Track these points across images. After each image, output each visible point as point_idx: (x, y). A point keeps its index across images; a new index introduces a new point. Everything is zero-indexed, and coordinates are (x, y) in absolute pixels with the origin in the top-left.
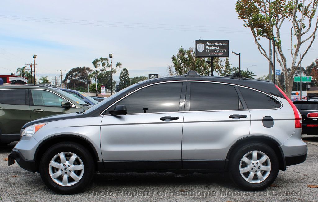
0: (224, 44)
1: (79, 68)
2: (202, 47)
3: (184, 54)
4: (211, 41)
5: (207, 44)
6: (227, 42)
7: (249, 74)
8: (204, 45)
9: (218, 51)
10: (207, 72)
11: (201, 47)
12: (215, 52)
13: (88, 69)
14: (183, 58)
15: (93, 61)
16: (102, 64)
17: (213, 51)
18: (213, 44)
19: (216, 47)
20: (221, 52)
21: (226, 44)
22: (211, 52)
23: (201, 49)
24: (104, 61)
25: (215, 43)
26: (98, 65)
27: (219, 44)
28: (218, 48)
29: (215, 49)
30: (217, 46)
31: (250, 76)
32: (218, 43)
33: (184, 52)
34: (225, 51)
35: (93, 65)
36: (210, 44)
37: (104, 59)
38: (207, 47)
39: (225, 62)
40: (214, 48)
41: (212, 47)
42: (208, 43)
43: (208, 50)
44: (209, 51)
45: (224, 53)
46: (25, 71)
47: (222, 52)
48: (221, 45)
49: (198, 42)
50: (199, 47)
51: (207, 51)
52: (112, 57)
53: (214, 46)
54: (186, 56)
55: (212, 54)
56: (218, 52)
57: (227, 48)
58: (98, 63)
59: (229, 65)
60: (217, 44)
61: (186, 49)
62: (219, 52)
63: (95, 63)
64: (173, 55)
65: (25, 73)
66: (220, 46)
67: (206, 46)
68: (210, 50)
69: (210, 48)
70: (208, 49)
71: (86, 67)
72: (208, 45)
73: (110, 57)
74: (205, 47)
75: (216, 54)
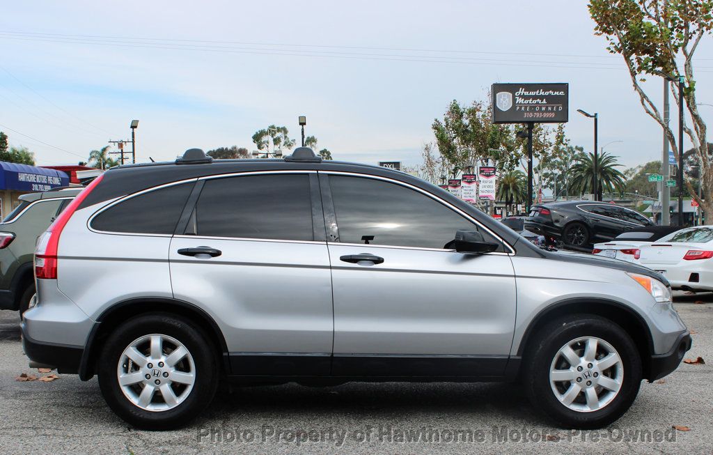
0: (557, 93)
1: (223, 149)
2: (507, 100)
4: (529, 87)
6: (564, 87)
7: (607, 162)
8: (511, 95)
9: (544, 109)
10: (514, 156)
11: (504, 99)
12: (537, 112)
13: (243, 152)
14: (460, 126)
15: (255, 133)
16: (275, 140)
17: (533, 108)
18: (532, 93)
19: (538, 100)
20: (549, 112)
21: (562, 93)
22: (527, 112)
23: (505, 104)
24: (278, 135)
25: (538, 92)
26: (264, 142)
27: (547, 93)
28: (544, 102)
29: (537, 103)
30: (541, 98)
31: (608, 167)
32: (544, 91)
33: (461, 113)
34: (561, 108)
35: (254, 142)
36: (526, 93)
37: (279, 130)
38: (519, 100)
39: (555, 134)
40: (535, 102)
42: (522, 91)
43: (521, 107)
44: (523, 109)
45: (557, 112)
46: (107, 156)
47: (552, 111)
48: (550, 95)
49: (498, 88)
50: (501, 100)
51: (518, 108)
52: (305, 124)
53: (535, 97)
54: (466, 121)
55: (531, 115)
56: (543, 112)
57: (564, 101)
58: (264, 139)
59: (564, 142)
60: (542, 93)
61: (465, 104)
62: (547, 111)
63: (257, 138)
65: (106, 163)
66: (549, 98)
67: (518, 98)
68: (526, 108)
69: (526, 102)
70: (521, 103)
71: (239, 147)
72: (520, 96)
73: (300, 124)
74: (514, 100)
75: (538, 115)
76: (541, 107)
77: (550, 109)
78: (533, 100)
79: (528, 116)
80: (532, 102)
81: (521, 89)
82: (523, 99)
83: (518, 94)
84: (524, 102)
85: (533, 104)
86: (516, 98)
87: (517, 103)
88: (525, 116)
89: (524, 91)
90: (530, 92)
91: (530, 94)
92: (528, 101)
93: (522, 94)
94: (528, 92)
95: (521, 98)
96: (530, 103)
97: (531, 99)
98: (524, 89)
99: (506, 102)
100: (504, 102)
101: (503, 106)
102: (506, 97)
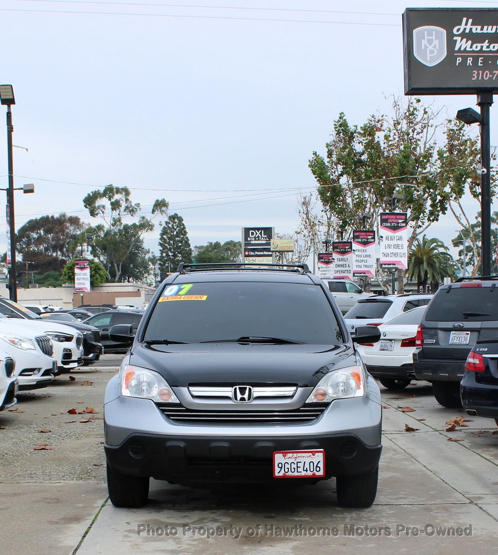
2: (436, 42)
3: (351, 138)
4: (481, 16)
5: (462, 27)
8: (444, 32)
11: (430, 42)
17: (490, 61)
22: (478, 69)
23: (432, 52)
33: (352, 133)
36: (477, 29)
38: (462, 44)
40: (494, 47)
41: (486, 44)
42: (466, 25)
43: (465, 59)
44: (470, 61)
49: (415, 18)
50: (424, 42)
51: (459, 60)
54: (358, 147)
55: (487, 76)
64: (315, 154)
67: (459, 39)
68: (475, 59)
69: (477, 47)
70: (465, 51)
72: (463, 35)
74: (451, 43)
78: (490, 43)
79: (485, 77)
80: (488, 47)
81: (465, 19)
82: (470, 42)
83: (458, 30)
84: (471, 47)
85: (491, 52)
86: (455, 38)
87: (456, 49)
88: (474, 77)
89: (472, 24)
90: (486, 27)
91: (485, 31)
92: (479, 45)
93: (467, 31)
94: (479, 27)
95: (465, 40)
96: (484, 49)
97: (487, 41)
98: (470, 21)
99: (435, 47)
100: (430, 48)
101: (428, 55)
102: (434, 38)
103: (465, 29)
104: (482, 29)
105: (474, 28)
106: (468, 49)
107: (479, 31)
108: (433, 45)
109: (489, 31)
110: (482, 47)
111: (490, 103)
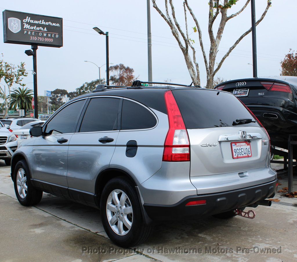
0: (54, 24)
2: (17, 24)
4: (34, 17)
5: (27, 20)
6: (59, 20)
8: (20, 21)
9: (45, 35)
11: (15, 24)
12: (40, 37)
17: (37, 33)
18: (36, 22)
19: (41, 28)
20: (49, 38)
21: (58, 25)
22: (33, 36)
23: (15, 28)
25: (40, 21)
27: (47, 23)
28: (45, 29)
29: (40, 30)
30: (43, 26)
32: (45, 21)
34: (57, 36)
36: (32, 21)
38: (26, 26)
40: (38, 29)
41: (35, 27)
42: (28, 19)
43: (28, 32)
44: (29, 33)
45: (55, 38)
47: (51, 37)
48: (49, 25)
50: (12, 24)
51: (25, 32)
53: (38, 25)
55: (36, 39)
56: (45, 37)
57: (60, 30)
60: (43, 23)
62: (47, 37)
66: (48, 27)
67: (25, 24)
68: (31, 32)
69: (32, 28)
72: (27, 23)
74: (22, 25)
75: (41, 40)
76: (43, 34)
77: (49, 35)
78: (37, 27)
79: (34, 39)
80: (36, 28)
81: (27, 17)
82: (29, 26)
83: (25, 21)
84: (30, 28)
85: (37, 30)
86: (24, 24)
87: (24, 27)
88: (31, 39)
89: (30, 19)
90: (35, 21)
91: (35, 22)
92: (33, 27)
93: (28, 22)
94: (33, 21)
95: (27, 25)
96: (35, 29)
97: (36, 26)
98: (30, 18)
99: (16, 26)
100: (14, 26)
101: (14, 29)
102: (16, 22)
103: (28, 21)
104: (34, 22)
105: (31, 21)
106: (29, 28)
107: (33, 22)
108: (15, 25)
109: (36, 23)
110: (34, 28)
111: (37, 48)
